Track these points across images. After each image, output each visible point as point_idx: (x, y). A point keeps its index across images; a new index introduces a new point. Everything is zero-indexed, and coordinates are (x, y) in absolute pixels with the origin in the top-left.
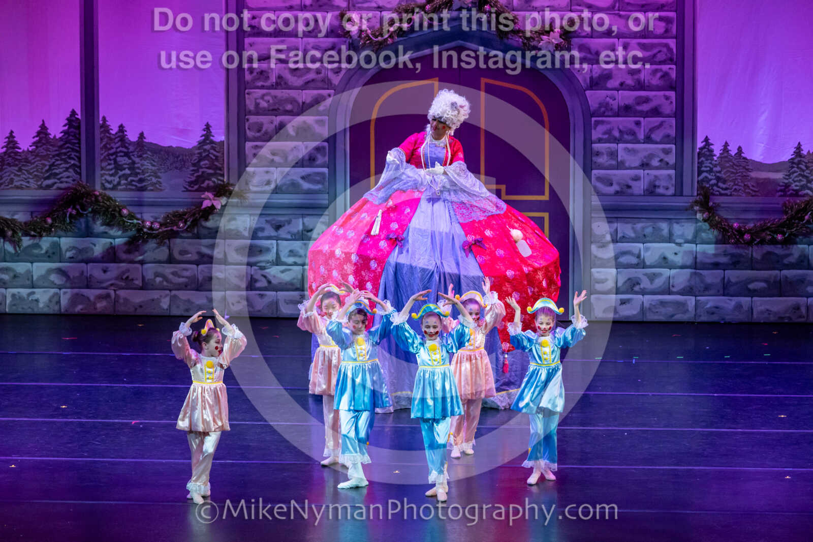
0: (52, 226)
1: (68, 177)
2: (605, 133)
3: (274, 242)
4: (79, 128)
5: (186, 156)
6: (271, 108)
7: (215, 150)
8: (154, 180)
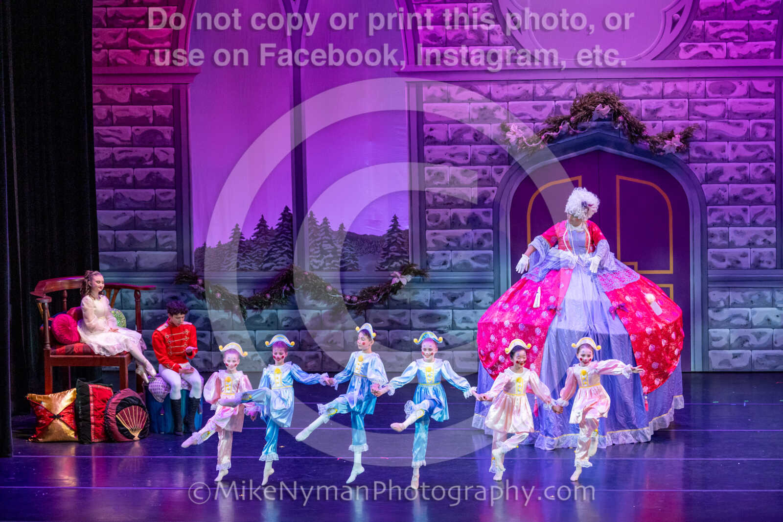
0: (270, 300)
1: (283, 261)
2: (718, 219)
3: (451, 311)
4: (291, 221)
5: (378, 242)
6: (446, 202)
7: (401, 237)
8: (352, 262)
